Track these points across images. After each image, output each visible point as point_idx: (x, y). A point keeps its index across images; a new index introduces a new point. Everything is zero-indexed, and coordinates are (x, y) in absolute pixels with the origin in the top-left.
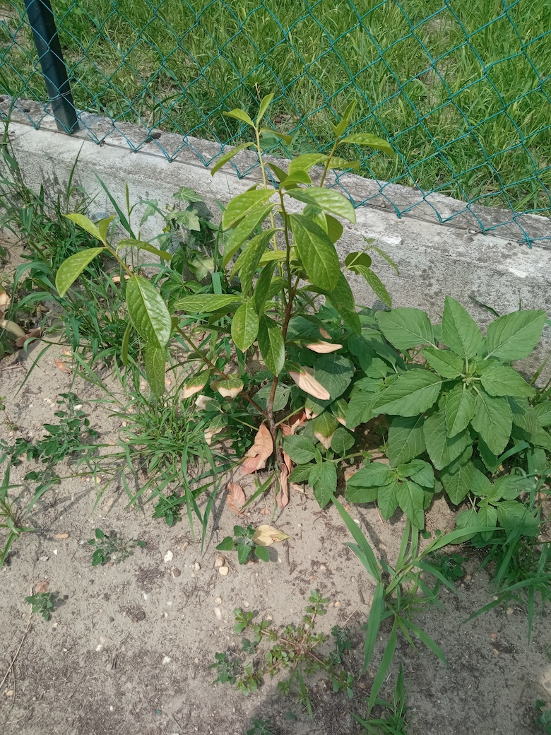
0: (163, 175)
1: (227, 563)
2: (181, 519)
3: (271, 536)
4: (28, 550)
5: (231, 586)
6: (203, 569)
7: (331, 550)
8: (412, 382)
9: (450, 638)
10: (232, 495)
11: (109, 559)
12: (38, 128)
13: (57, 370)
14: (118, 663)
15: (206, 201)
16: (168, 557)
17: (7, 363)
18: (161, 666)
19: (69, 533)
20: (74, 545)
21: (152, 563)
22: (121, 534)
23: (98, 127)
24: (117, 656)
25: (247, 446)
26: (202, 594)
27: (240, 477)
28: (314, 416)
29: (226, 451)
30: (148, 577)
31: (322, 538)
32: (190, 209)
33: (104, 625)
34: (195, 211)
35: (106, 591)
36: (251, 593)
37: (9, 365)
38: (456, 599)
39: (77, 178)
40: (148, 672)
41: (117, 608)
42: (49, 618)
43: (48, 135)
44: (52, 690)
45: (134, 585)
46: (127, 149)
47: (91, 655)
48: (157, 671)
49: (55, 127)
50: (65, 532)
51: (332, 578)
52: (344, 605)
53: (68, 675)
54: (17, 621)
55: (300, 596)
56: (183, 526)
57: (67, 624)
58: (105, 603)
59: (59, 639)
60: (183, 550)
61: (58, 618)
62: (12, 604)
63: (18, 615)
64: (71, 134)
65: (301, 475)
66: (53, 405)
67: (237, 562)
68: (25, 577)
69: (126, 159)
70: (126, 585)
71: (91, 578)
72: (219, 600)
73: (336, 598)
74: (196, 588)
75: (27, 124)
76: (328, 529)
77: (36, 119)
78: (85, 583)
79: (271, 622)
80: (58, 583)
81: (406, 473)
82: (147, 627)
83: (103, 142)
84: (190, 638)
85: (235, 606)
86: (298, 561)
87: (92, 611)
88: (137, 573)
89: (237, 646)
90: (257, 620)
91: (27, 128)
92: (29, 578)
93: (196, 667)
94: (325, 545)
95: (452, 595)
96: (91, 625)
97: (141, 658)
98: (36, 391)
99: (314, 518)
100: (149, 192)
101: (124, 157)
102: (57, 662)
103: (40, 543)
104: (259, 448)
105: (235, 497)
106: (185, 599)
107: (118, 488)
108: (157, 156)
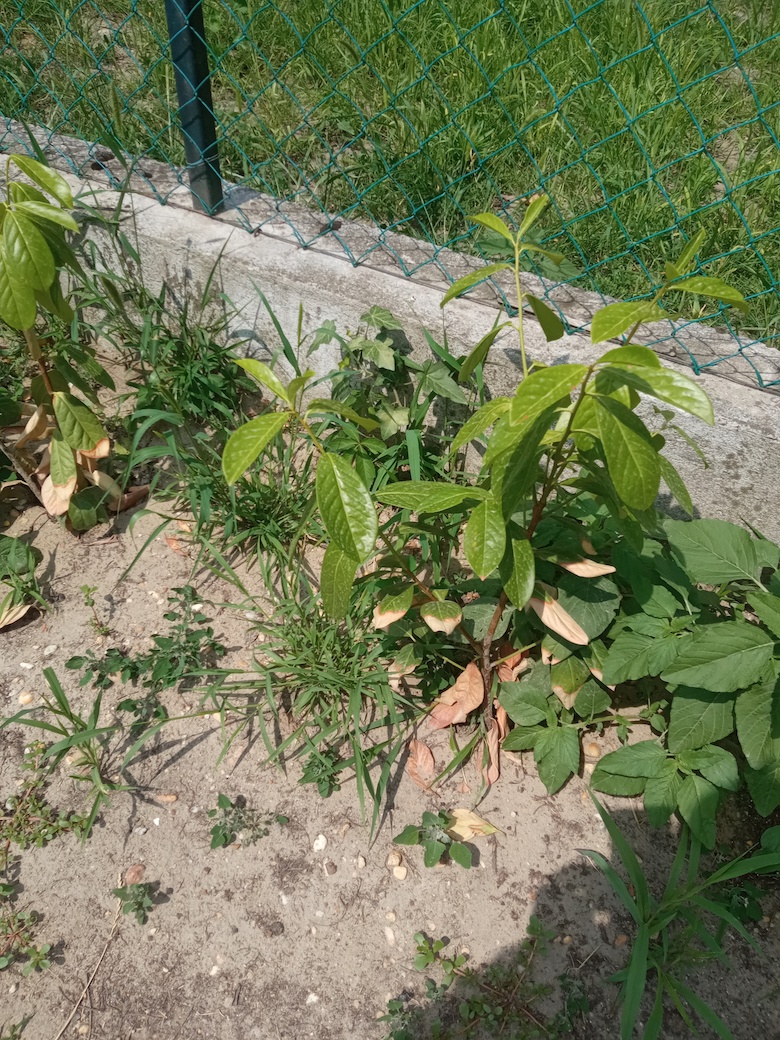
0: (344, 286)
1: (404, 861)
2: (339, 789)
3: (471, 827)
4: (117, 816)
5: (409, 896)
6: (370, 867)
7: (559, 857)
8: (727, 640)
9: (736, 1011)
10: (416, 759)
11: (234, 838)
12: (164, 203)
13: (169, 551)
14: (242, 996)
15: (405, 328)
16: (320, 843)
17: (97, 536)
18: (303, 1007)
19: (177, 795)
20: (183, 813)
21: (296, 849)
22: (252, 802)
23: (250, 207)
24: (240, 985)
25: (441, 688)
26: (366, 903)
27: (427, 732)
28: (554, 662)
29: (407, 691)
30: (289, 870)
31: (547, 836)
32: (382, 336)
33: (222, 937)
34: (389, 342)
35: (226, 887)
36: (439, 909)
37: (100, 538)
38: (746, 950)
39: (218, 280)
40: (285, 1015)
41: (243, 913)
42: (145, 920)
43: (178, 213)
44: (144, 1029)
45: (267, 882)
46: (292, 243)
47: (202, 981)
48: (299, 1014)
49: (189, 203)
50: (171, 793)
51: (561, 900)
52: (576, 942)
53: (168, 1009)
54: (97, 921)
55: (512, 922)
56: (342, 799)
57: (170, 931)
58: (225, 904)
59: (157, 953)
60: (341, 835)
61: (156, 922)
62: (91, 895)
63: (99, 912)
64: (212, 216)
65: (522, 740)
66: (160, 602)
67: (420, 863)
68: (111, 856)
69: (291, 257)
70: (257, 879)
71: (207, 864)
72: (391, 917)
73: (565, 931)
74: (358, 895)
75: (148, 195)
76: (554, 824)
77: (160, 189)
78: (198, 871)
79: (467, 957)
80: (159, 869)
81: (694, 763)
82: (285, 945)
83: (259, 230)
84: (349, 970)
85: (416, 927)
86: (510, 869)
87: (206, 914)
88: (274, 863)
89: (417, 989)
90: (447, 952)
91: (148, 202)
92: (117, 858)
93: (356, 1013)
94: (551, 848)
95: (740, 944)
96: (204, 936)
97: (276, 993)
98: (136, 578)
99: (535, 804)
100: (322, 308)
101: (288, 254)
102: (153, 987)
103: (134, 806)
104: (461, 694)
105: (420, 763)
106: (342, 909)
107: (250, 733)
108: (335, 256)
